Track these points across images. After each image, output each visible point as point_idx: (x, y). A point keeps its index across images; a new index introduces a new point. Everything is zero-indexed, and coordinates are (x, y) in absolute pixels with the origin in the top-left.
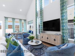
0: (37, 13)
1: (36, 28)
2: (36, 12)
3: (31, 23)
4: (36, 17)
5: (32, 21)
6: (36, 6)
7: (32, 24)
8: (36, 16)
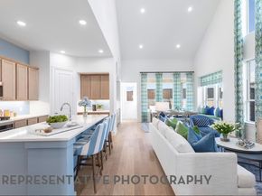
0: (240, 45)
1: (238, 98)
2: (237, 43)
3: (214, 82)
4: (238, 61)
5: (217, 76)
6: (237, 19)
7: (217, 85)
8: (237, 55)
